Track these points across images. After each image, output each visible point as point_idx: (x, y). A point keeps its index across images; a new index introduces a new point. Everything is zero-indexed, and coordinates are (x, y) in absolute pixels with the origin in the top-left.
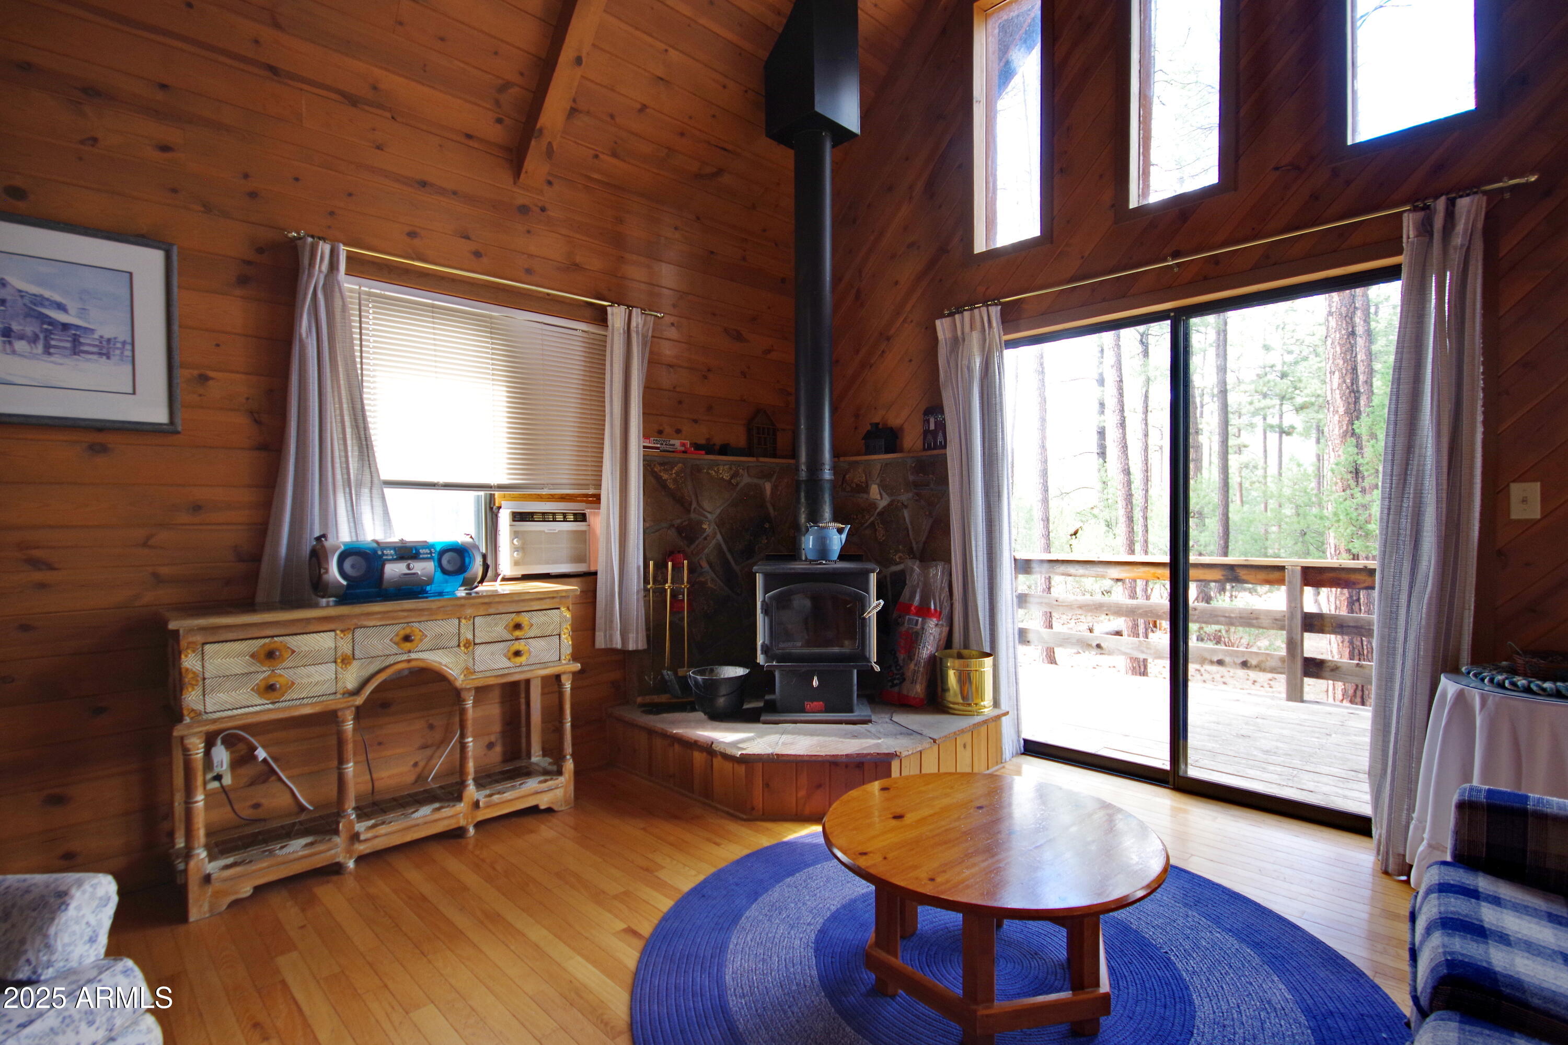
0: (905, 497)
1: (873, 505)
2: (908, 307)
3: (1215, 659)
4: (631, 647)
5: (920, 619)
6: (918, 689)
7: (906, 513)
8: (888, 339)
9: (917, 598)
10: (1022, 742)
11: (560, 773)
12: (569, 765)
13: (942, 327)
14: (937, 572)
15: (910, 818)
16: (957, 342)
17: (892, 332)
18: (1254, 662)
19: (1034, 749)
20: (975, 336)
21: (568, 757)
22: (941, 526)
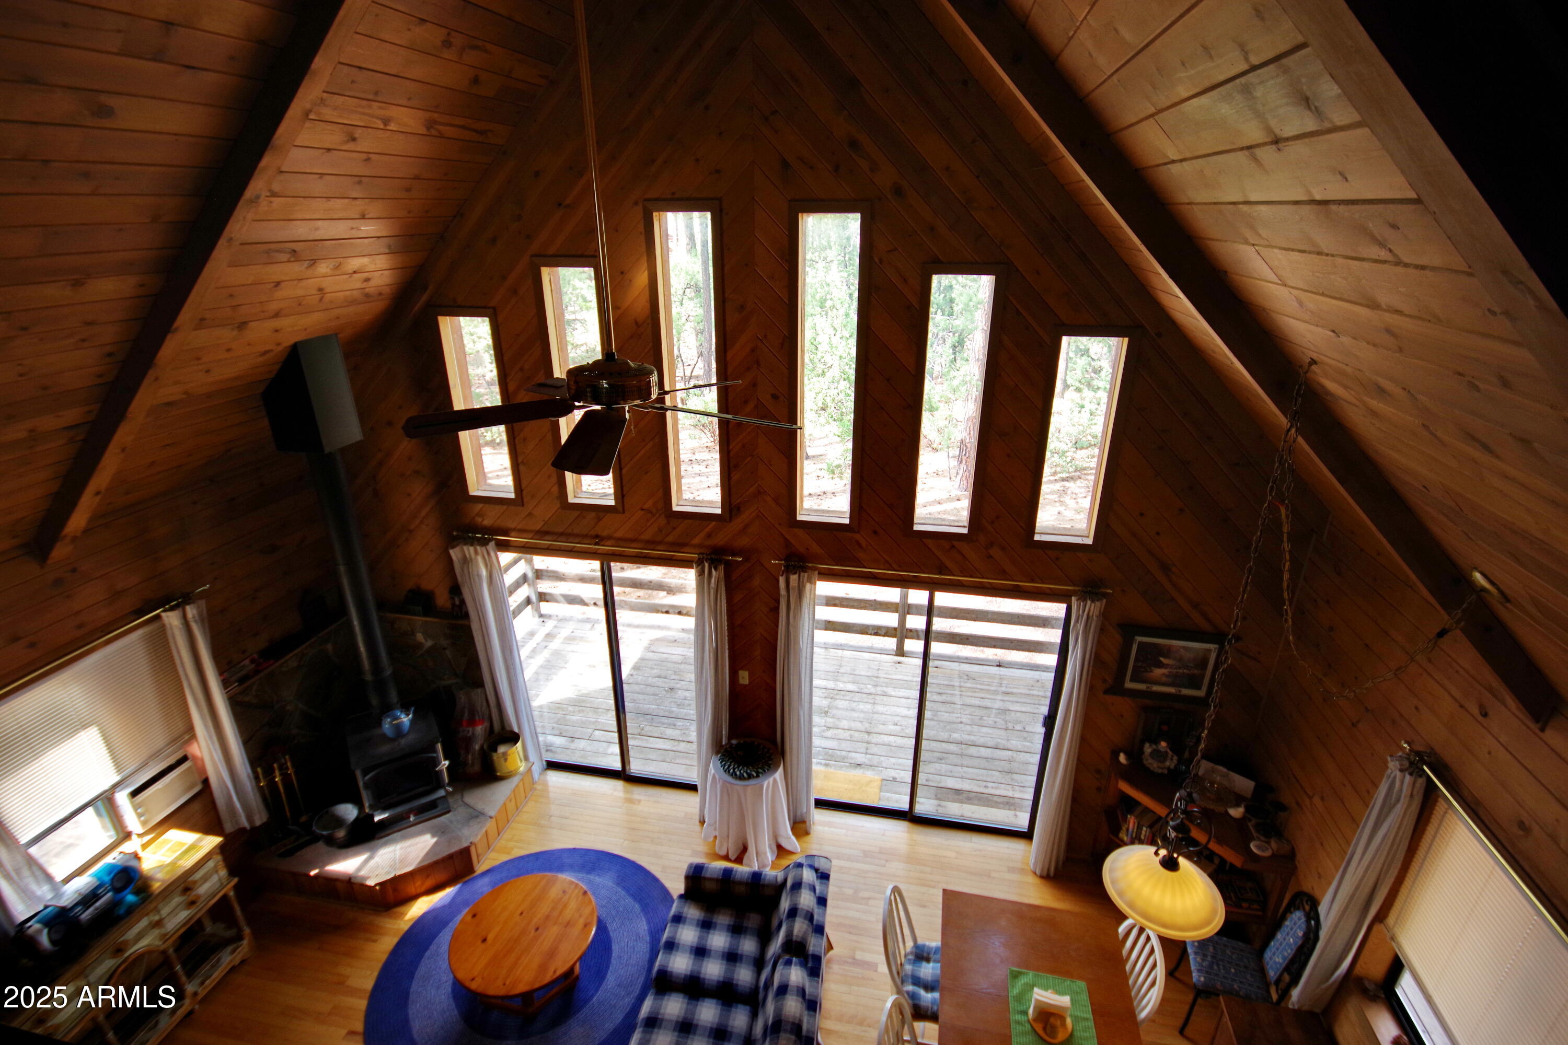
0: (444, 642)
1: (420, 645)
2: (424, 513)
3: (664, 611)
4: (258, 823)
5: (471, 729)
6: (477, 768)
7: (447, 652)
8: (411, 531)
9: (466, 714)
10: (545, 763)
11: (240, 938)
12: (247, 931)
13: (455, 553)
14: (476, 694)
15: (490, 937)
16: (466, 561)
17: (412, 527)
18: (684, 612)
19: (553, 766)
20: (480, 559)
21: (245, 928)
22: (474, 663)
